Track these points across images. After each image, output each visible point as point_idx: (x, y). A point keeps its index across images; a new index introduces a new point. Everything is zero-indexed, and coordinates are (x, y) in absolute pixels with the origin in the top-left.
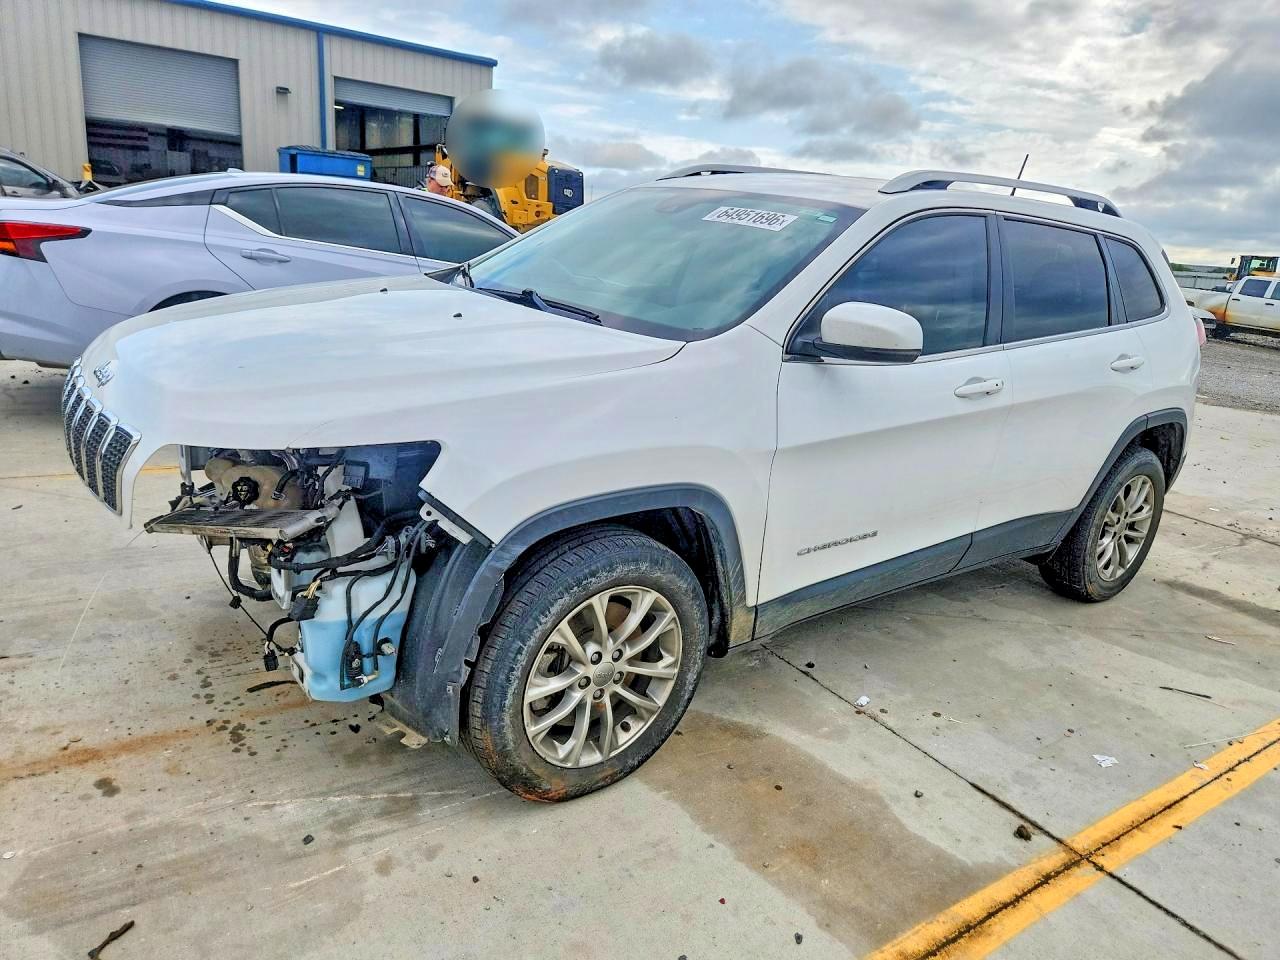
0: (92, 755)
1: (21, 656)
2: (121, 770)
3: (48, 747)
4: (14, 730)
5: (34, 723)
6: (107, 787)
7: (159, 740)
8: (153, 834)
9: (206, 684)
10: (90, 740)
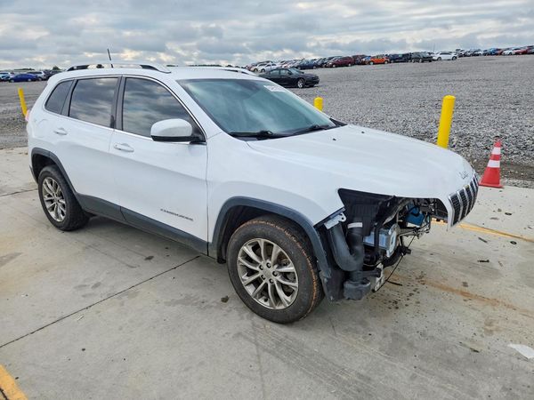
0: (463, 293)
1: (465, 346)
2: (458, 286)
3: (474, 303)
4: (483, 313)
5: (475, 313)
6: (465, 284)
7: (441, 287)
8: (462, 271)
9: (411, 295)
10: (462, 297)
